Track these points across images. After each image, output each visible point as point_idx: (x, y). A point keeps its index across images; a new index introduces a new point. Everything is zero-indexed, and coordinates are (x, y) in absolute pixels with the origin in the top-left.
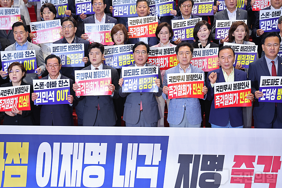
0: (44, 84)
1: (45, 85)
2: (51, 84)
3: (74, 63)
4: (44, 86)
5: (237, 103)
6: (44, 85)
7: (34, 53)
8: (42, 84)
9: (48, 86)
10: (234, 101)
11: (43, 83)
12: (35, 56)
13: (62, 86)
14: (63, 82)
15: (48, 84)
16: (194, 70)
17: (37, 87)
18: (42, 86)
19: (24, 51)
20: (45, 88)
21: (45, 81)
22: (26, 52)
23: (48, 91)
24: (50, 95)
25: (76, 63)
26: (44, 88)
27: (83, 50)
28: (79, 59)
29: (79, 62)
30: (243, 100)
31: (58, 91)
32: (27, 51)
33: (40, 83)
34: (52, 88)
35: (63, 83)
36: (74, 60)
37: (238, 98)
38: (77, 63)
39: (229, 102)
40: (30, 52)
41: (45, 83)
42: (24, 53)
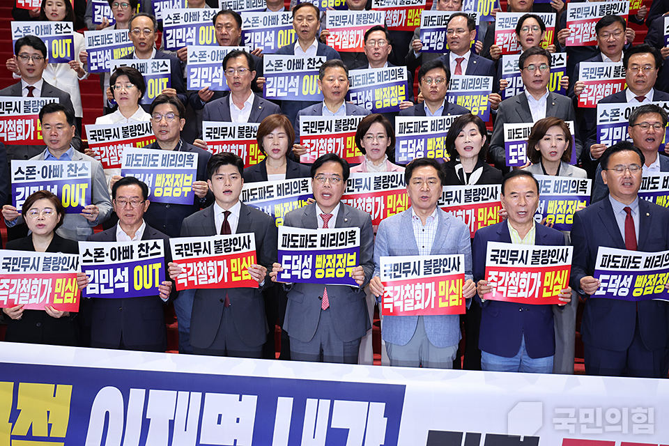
0: (103, 251)
1: (107, 255)
2: (120, 253)
4: (103, 256)
6: (105, 254)
8: (99, 253)
9: (114, 258)
10: (530, 290)
13: (148, 256)
14: (148, 247)
15: (113, 251)
16: (444, 222)
17: (88, 257)
18: (99, 256)
20: (107, 261)
21: (107, 246)
23: (115, 267)
24: (119, 277)
26: (103, 261)
30: (551, 289)
31: (138, 268)
33: (95, 249)
34: (122, 261)
35: (149, 250)
37: (539, 284)
39: (519, 291)
41: (107, 250)
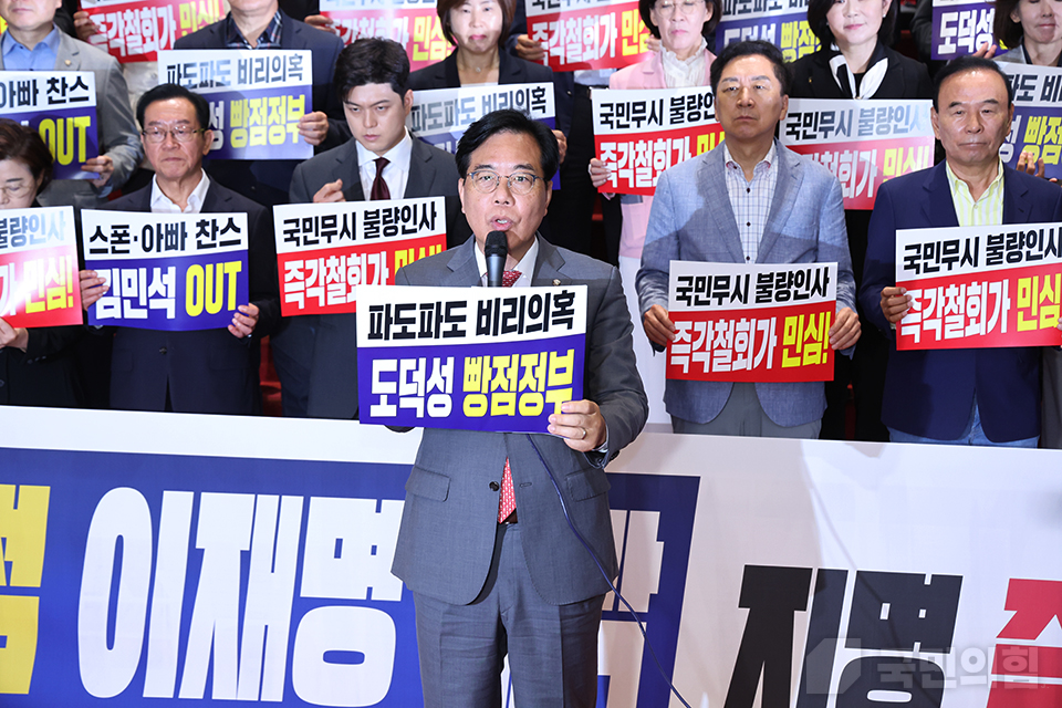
0: (128, 231)
1: (136, 239)
2: (160, 236)
3: (262, 141)
4: (128, 242)
5: (1004, 330)
6: (131, 238)
7: (86, 88)
8: (121, 235)
9: (148, 245)
10: (988, 318)
11: (127, 227)
12: (92, 102)
13: (215, 245)
14: (215, 229)
15: (148, 232)
17: (99, 243)
18: (120, 242)
19: (42, 77)
20: (136, 251)
21: (135, 221)
22: (53, 81)
23: (149, 264)
24: (157, 286)
25: (275, 141)
26: (127, 252)
27: (308, 80)
28: (287, 122)
29: (289, 136)
30: (1034, 313)
31: (195, 270)
32: (58, 75)
33: (113, 227)
34: (164, 254)
35: (218, 233)
36: (265, 128)
37: (1007, 305)
38: (280, 140)
39: (967, 322)
40: (71, 82)
41: (135, 230)
42: (43, 87)
